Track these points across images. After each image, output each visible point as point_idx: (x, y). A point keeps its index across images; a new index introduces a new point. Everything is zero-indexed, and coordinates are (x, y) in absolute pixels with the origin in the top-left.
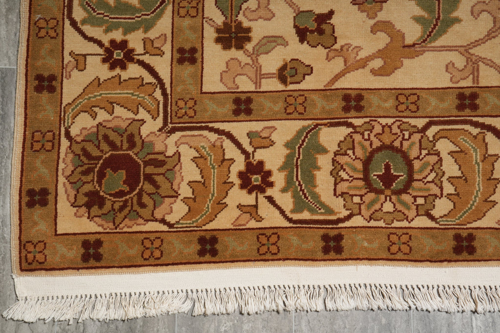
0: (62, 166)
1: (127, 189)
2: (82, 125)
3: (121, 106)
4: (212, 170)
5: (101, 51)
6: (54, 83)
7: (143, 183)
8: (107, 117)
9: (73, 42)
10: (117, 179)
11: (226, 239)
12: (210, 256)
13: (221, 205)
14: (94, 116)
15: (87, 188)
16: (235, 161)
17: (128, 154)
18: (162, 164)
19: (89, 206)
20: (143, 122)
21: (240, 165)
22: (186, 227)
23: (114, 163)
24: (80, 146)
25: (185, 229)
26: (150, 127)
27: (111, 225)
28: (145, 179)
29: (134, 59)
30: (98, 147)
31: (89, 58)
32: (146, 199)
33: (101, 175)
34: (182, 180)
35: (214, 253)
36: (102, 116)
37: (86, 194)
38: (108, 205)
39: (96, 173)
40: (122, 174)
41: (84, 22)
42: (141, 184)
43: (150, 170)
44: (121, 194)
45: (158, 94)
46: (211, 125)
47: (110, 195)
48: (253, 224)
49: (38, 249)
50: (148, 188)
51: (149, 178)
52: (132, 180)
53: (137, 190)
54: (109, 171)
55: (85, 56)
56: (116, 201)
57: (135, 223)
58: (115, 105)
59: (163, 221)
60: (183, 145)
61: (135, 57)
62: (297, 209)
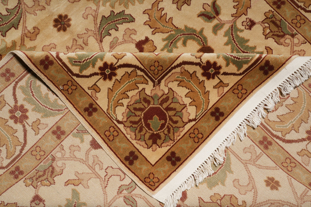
0: (128, 137)
1: (163, 121)
2: (120, 113)
3: (129, 91)
4: (190, 83)
5: (99, 77)
6: (94, 106)
7: (168, 113)
8: (128, 100)
9: (85, 83)
10: (156, 121)
11: (221, 104)
12: (222, 117)
13: (207, 93)
14: (122, 105)
15: (147, 136)
16: (196, 71)
17: (151, 107)
18: (167, 99)
19: (155, 142)
20: (144, 89)
21: (199, 71)
22: (201, 114)
23: (148, 116)
24: (128, 122)
25: (202, 116)
26: (149, 88)
27: (171, 142)
28: (167, 111)
29: (115, 67)
30: (136, 116)
31: (97, 84)
32: (175, 119)
33: (148, 126)
34: (182, 98)
35: (222, 114)
36: (125, 102)
37: (149, 139)
38: (162, 135)
39: (145, 127)
40: (156, 117)
41: (81, 71)
42: (167, 114)
43: (165, 106)
44: (163, 126)
45: (139, 73)
46: (173, 66)
47: (159, 130)
48: (226, 89)
49: (151, 178)
50: (171, 113)
51: (168, 109)
52: (162, 116)
53: (168, 118)
54: (149, 121)
55: (95, 84)
56: (164, 130)
57: (180, 132)
58: (126, 93)
59: (190, 121)
60: (169, 84)
61: (115, 66)
62: (239, 68)
